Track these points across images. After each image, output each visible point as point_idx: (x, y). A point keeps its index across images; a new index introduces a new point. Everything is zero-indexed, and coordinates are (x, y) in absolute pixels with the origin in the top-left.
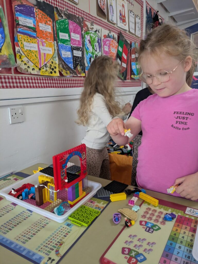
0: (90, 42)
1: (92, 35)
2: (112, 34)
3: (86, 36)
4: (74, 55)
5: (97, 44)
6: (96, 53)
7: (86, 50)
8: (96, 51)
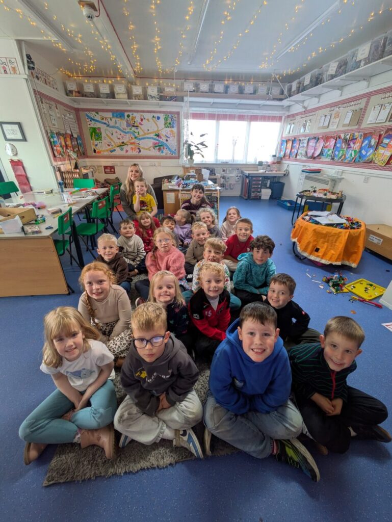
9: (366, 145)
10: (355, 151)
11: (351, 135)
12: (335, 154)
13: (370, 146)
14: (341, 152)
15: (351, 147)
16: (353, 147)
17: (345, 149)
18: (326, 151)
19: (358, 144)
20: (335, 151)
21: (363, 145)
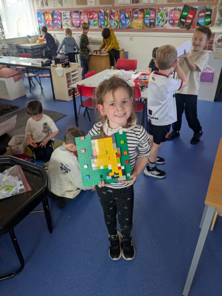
0: (160, 15)
1: (162, 12)
2: (178, 8)
3: (158, 13)
4: (151, 21)
5: (165, 15)
6: (164, 19)
7: (158, 19)
8: (164, 18)
9: (123, 17)
10: (116, 21)
11: (109, 11)
12: (101, 23)
13: (126, 18)
14: (106, 22)
15: (112, 19)
16: (114, 19)
17: (108, 20)
18: (92, 21)
19: (117, 17)
20: (100, 22)
21: (121, 17)
